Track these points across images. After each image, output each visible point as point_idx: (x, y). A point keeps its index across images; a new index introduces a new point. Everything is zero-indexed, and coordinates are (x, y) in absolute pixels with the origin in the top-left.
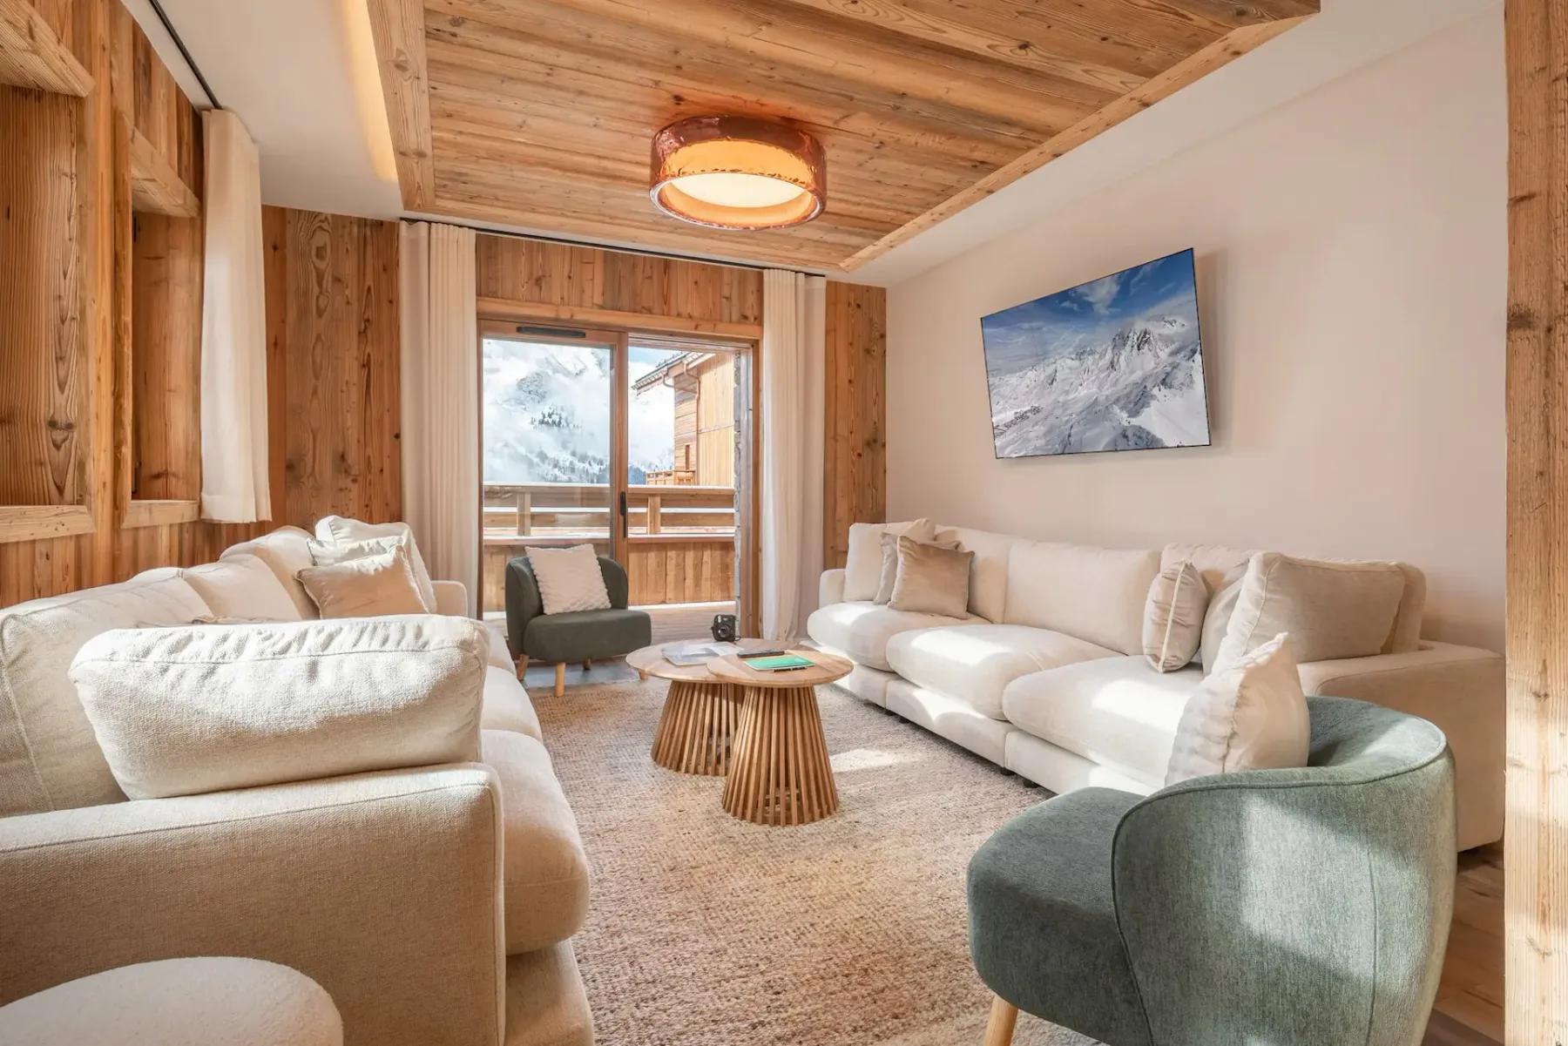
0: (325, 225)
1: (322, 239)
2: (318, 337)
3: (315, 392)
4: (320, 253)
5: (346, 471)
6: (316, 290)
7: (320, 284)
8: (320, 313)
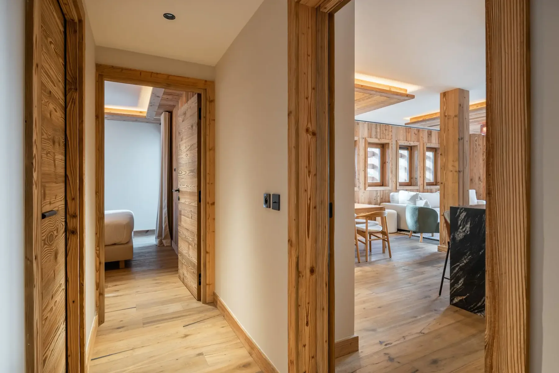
0: (477, 136)
1: (476, 138)
2: (476, 156)
3: (475, 166)
4: (476, 141)
5: (480, 180)
6: (475, 147)
7: (476, 146)
8: (476, 152)
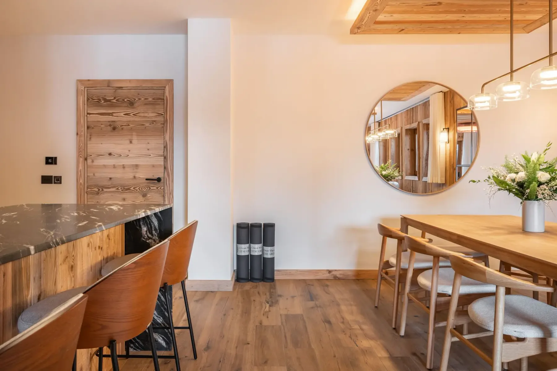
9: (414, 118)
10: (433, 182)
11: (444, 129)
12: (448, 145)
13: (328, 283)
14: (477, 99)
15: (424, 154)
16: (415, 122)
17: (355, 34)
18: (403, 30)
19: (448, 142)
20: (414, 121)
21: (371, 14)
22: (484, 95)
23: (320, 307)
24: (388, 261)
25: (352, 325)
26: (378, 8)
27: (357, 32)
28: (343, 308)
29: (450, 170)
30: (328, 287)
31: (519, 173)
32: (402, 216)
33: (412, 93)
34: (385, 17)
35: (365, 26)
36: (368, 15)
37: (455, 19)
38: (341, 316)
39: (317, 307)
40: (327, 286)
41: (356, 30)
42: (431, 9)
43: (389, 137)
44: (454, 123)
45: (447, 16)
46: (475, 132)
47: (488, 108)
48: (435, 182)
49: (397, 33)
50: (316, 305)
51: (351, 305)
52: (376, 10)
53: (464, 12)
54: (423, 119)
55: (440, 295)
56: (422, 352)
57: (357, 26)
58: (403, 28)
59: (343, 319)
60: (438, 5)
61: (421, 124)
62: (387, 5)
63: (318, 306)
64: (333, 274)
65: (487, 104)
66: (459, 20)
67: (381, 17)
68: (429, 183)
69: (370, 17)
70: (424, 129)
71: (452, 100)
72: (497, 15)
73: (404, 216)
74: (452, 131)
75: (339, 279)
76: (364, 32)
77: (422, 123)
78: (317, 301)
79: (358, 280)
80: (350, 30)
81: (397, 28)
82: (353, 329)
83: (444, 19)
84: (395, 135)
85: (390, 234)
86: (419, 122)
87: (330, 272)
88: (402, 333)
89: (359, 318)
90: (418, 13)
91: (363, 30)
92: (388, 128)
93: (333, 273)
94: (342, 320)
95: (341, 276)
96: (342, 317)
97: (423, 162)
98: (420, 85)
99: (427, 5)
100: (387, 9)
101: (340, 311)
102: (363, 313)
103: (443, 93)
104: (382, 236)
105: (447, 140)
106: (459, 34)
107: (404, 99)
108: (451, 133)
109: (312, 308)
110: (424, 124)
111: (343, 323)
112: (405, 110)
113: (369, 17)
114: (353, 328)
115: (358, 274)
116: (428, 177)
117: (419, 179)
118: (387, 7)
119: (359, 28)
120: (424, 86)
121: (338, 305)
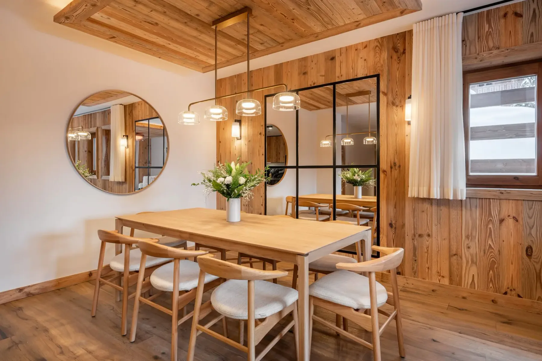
9: (93, 123)
10: (115, 181)
11: (124, 136)
12: (128, 150)
13: (20, 305)
14: (185, 115)
15: (103, 155)
16: (94, 127)
17: (60, 24)
18: (114, 37)
19: (127, 147)
20: (92, 126)
21: (87, 7)
22: (191, 113)
23: (21, 342)
24: (109, 265)
25: (75, 352)
26: (98, 4)
27: (64, 22)
28: (54, 332)
29: (130, 170)
30: (22, 310)
31: (227, 177)
32: (117, 218)
33: (99, 100)
34: (102, 17)
35: (75, 19)
36: (84, 7)
37: (162, 43)
38: (56, 344)
39: (17, 344)
40: (20, 309)
41: (63, 20)
42: (147, 26)
43: (79, 139)
44: (133, 132)
45: (157, 38)
46: (138, 140)
47: (193, 124)
48: (117, 181)
49: (107, 39)
50: (14, 342)
51: (62, 325)
52: (94, 5)
53: (172, 40)
54: (102, 126)
55: (181, 293)
56: (162, 351)
57: (66, 16)
58: (115, 36)
59: (61, 348)
60: (155, 25)
61: (99, 129)
62: (108, 5)
63: (17, 342)
64: (25, 292)
65: (193, 120)
66: (164, 46)
67: (97, 16)
68: (111, 182)
69: (85, 10)
70: (103, 134)
71: (131, 113)
72: (192, 52)
73: (118, 217)
74: (131, 139)
75: (33, 295)
76: (72, 25)
77: (101, 128)
78: (13, 335)
79: (59, 290)
80: (54, 17)
81: (109, 33)
82: (78, 357)
83: (154, 40)
84: (89, 138)
85: (117, 239)
86: (98, 128)
87: (20, 290)
88: (133, 339)
89: (81, 338)
90: (134, 25)
91: (72, 22)
92: (81, 129)
93: (26, 290)
94: (59, 350)
95: (37, 291)
96: (58, 346)
97: (102, 163)
98: (107, 95)
99: (145, 22)
100: (107, 9)
101: (51, 339)
102: (82, 330)
103: (123, 106)
104: (101, 241)
105: (126, 145)
106: (160, 58)
107: (89, 104)
108: (130, 141)
109: (9, 348)
110: (103, 130)
111: (62, 353)
112: (83, 115)
113: (83, 10)
114: (78, 354)
115: (59, 283)
116: (110, 176)
117: (98, 178)
118: (107, 6)
119: (67, 18)
120: (112, 96)
121: (46, 330)
